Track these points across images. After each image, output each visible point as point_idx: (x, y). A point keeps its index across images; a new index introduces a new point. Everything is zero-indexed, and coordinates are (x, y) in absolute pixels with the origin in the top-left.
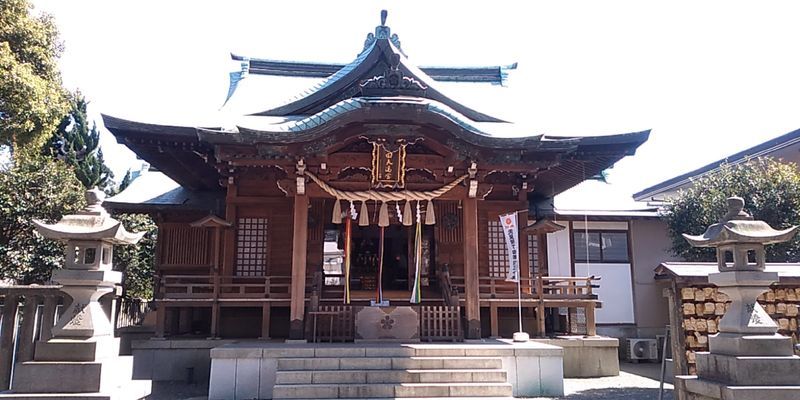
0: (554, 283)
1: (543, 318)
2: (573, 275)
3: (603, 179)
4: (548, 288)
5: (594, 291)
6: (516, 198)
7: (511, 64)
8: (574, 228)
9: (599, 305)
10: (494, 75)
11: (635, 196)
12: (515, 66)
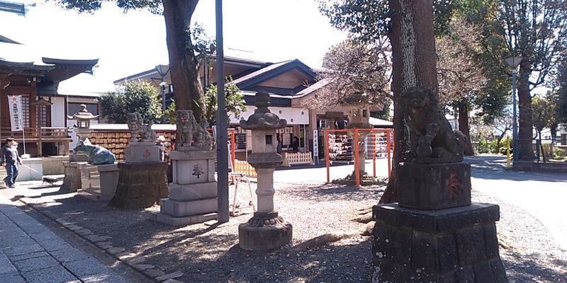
0: (53, 130)
1: (41, 147)
2: (66, 126)
3: (91, 73)
4: (49, 133)
5: (69, 134)
6: (30, 85)
7: (32, 4)
8: (68, 101)
9: (71, 141)
10: (20, 9)
11: (114, 82)
12: (34, 5)
